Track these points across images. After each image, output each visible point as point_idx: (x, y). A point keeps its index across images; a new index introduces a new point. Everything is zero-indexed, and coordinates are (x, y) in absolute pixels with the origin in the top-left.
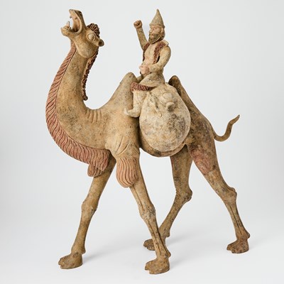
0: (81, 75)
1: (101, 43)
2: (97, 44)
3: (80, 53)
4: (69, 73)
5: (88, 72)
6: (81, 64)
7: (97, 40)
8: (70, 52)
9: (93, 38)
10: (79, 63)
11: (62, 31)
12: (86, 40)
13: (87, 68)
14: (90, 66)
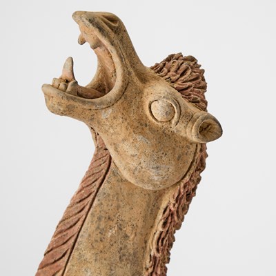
0: (135, 260)
1: (210, 129)
2: (192, 134)
3: (126, 175)
4: (88, 255)
5: (166, 242)
6: (133, 214)
7: (190, 118)
8: (90, 174)
9: (170, 113)
10: (126, 214)
11: (48, 97)
12: (142, 125)
13: (159, 228)
14: (174, 219)
